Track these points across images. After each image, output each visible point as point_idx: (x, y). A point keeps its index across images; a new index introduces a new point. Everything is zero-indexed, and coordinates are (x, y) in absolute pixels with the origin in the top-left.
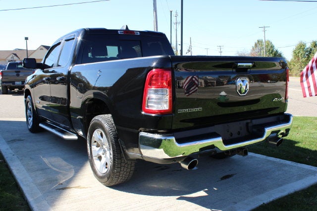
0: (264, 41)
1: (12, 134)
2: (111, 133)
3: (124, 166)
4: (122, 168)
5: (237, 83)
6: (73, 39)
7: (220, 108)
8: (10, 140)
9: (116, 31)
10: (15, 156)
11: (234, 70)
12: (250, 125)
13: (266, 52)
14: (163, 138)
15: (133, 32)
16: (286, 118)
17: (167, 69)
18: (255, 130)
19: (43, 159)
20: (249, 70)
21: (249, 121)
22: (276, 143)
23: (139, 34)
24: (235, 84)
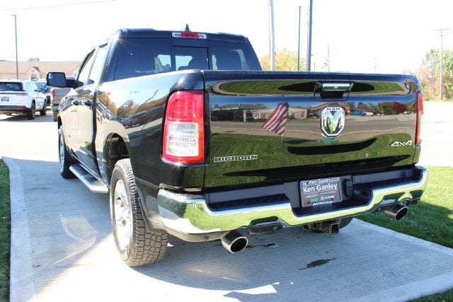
0: (440, 51)
1: (37, 180)
2: (133, 188)
3: (150, 239)
4: (147, 241)
5: (322, 116)
6: (106, 44)
7: (292, 155)
8: (29, 188)
9: (170, 33)
10: (25, 213)
11: (318, 95)
12: (349, 184)
13: (443, 66)
14: (188, 201)
15: (195, 34)
16: (416, 175)
17: (198, 92)
18: (357, 192)
19: (62, 218)
20: (345, 95)
21: (348, 177)
22: (395, 215)
23: (205, 37)
24: (319, 117)
